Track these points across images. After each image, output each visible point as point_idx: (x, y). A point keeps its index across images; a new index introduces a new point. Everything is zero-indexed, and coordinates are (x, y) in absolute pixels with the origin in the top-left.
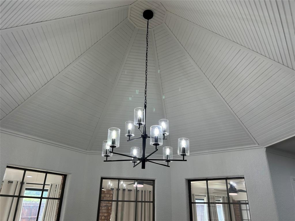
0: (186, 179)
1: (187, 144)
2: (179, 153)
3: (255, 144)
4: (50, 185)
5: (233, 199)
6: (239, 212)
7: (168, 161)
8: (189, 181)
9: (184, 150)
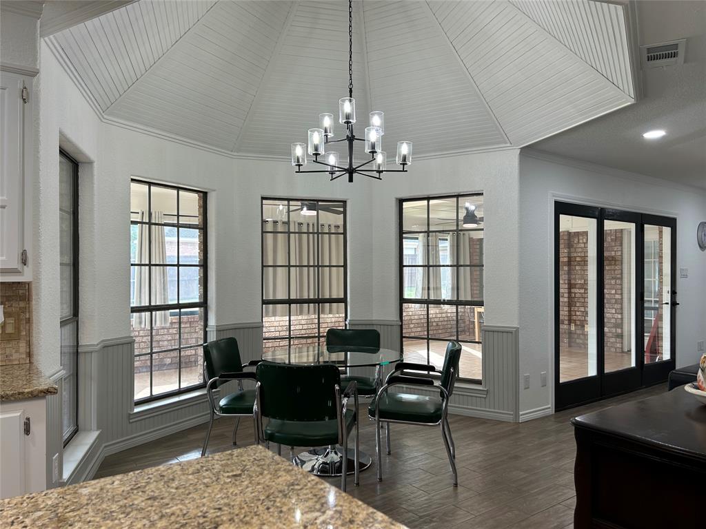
0: (397, 199)
1: (409, 149)
2: (398, 160)
3: (506, 143)
4: (140, 214)
5: (471, 236)
6: (478, 258)
7: (380, 172)
8: (401, 202)
9: (404, 158)
